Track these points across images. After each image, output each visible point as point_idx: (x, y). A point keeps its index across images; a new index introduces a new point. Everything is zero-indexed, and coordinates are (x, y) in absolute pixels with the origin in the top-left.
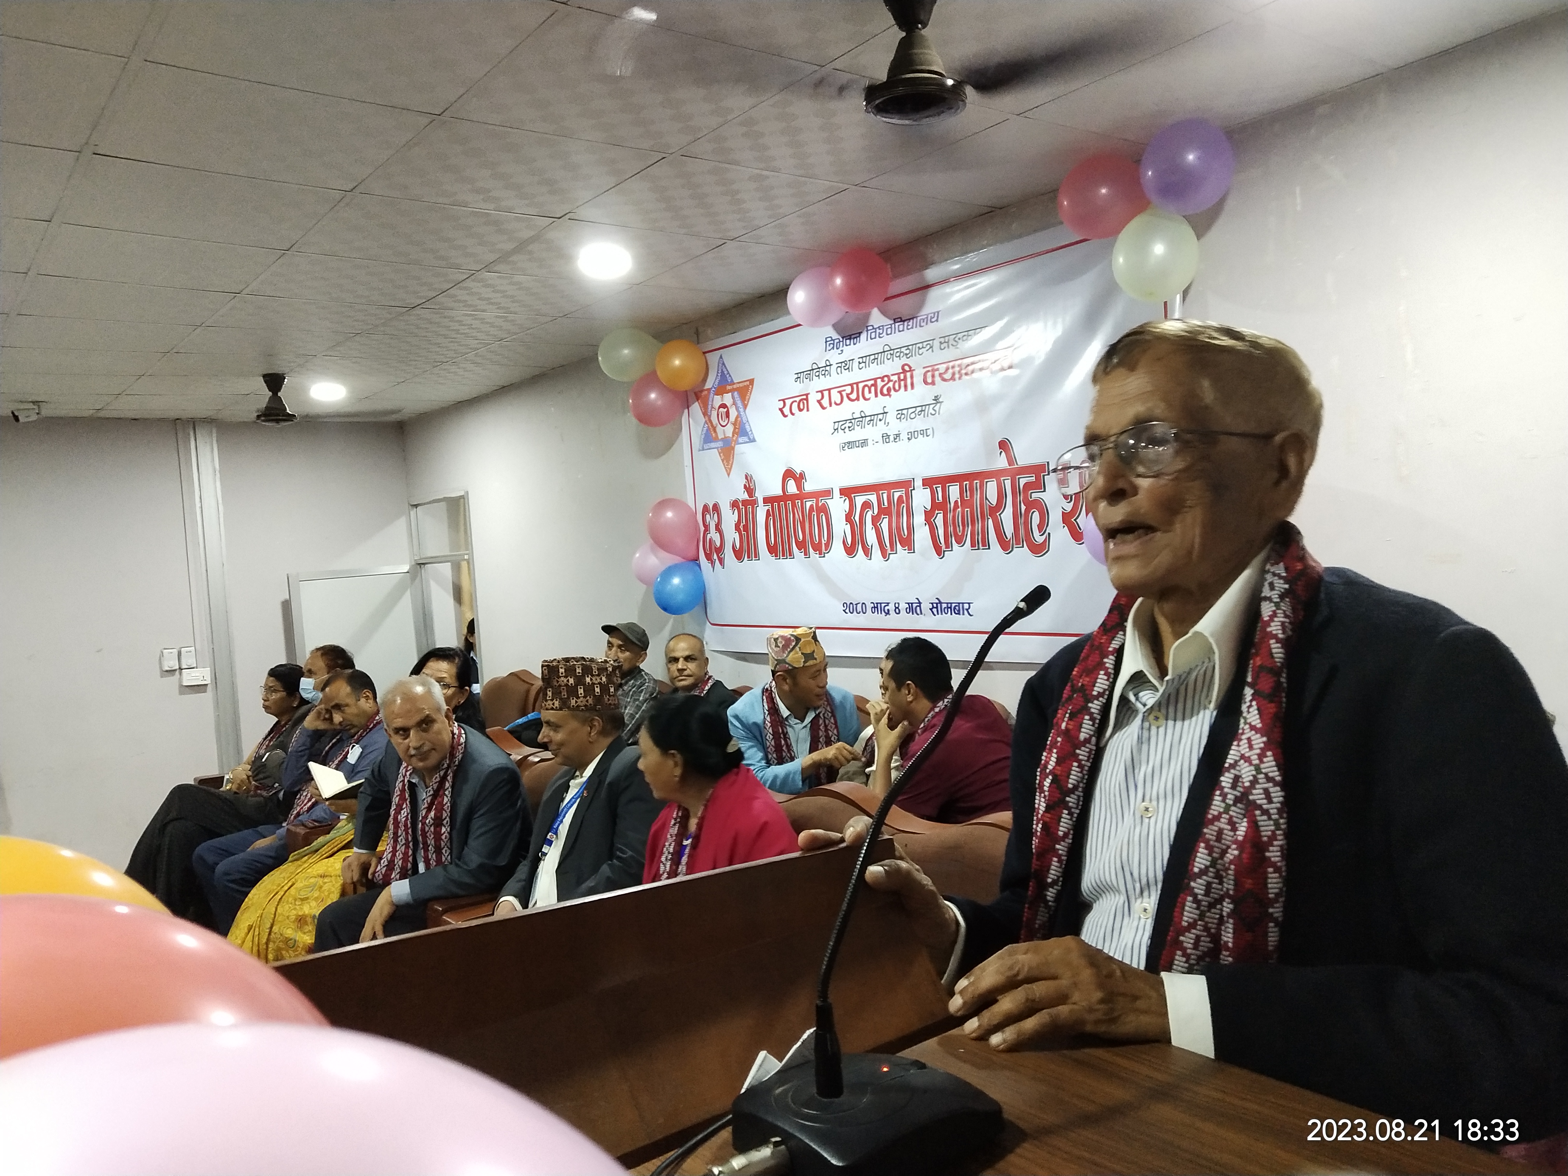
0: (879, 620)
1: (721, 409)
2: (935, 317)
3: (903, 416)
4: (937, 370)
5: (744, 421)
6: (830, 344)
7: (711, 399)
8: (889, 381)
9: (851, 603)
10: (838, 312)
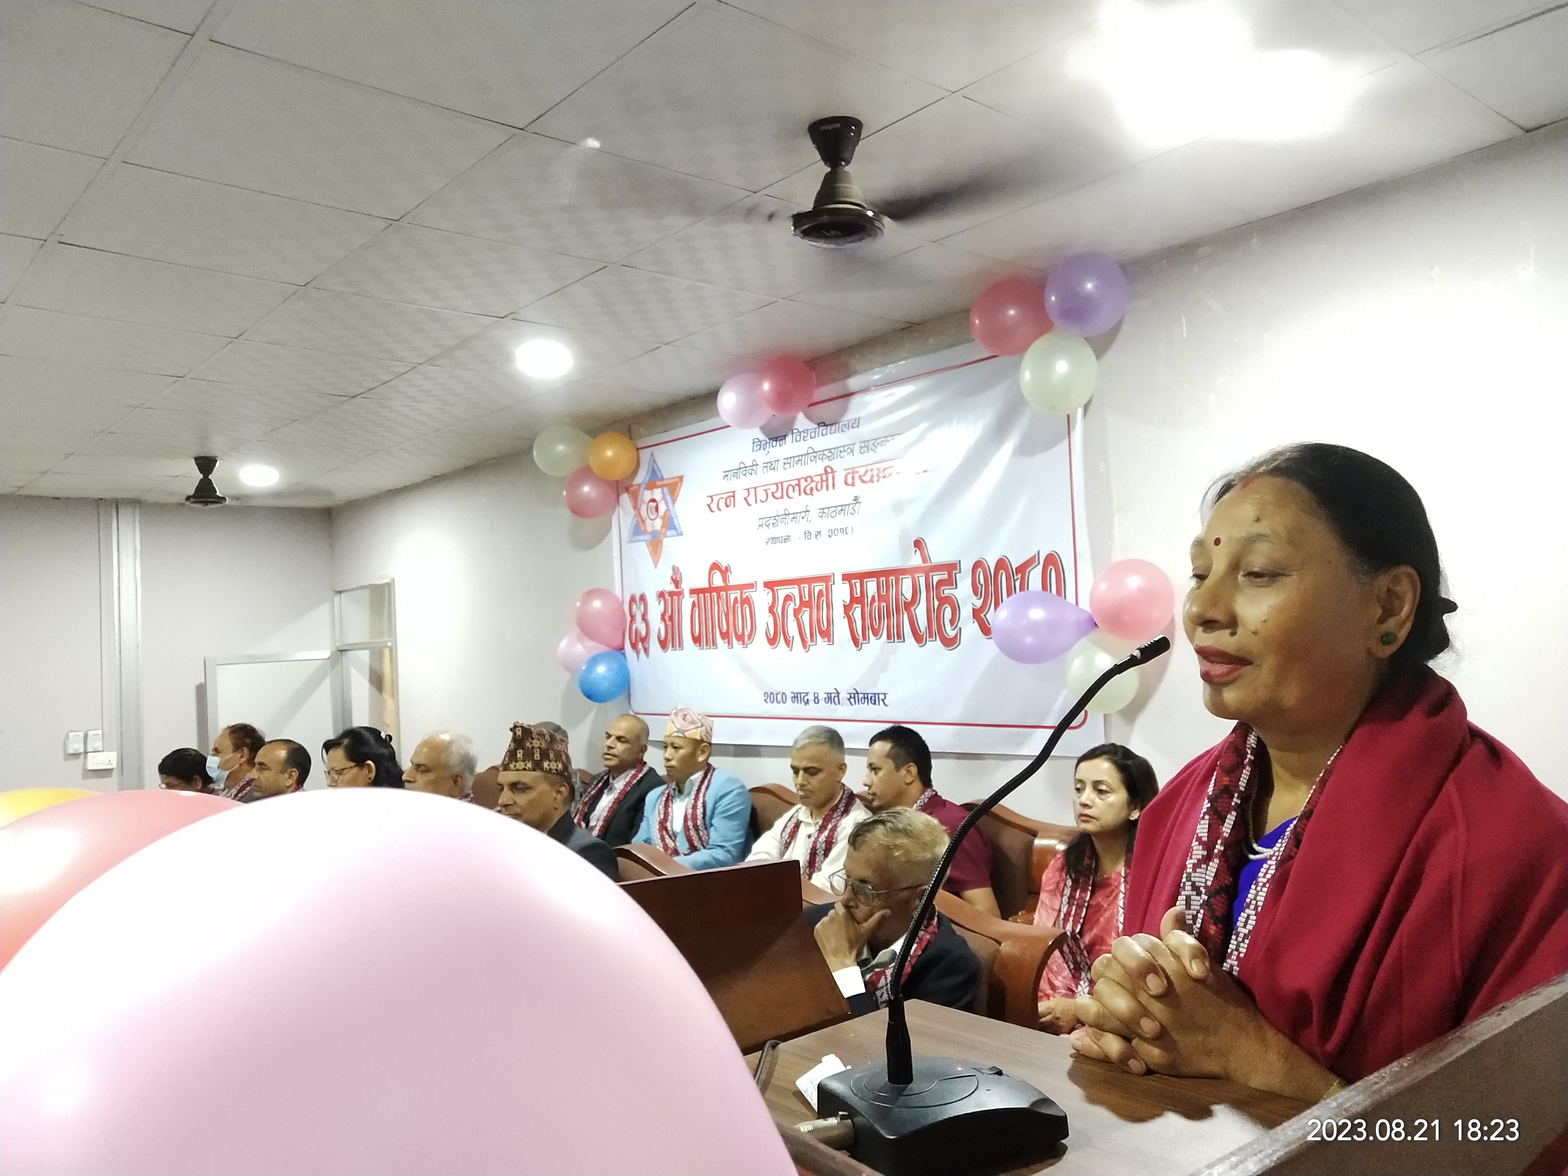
0: (799, 709)
1: (652, 504)
2: (856, 424)
3: (824, 515)
4: (857, 472)
5: (673, 515)
6: (758, 445)
7: (640, 494)
8: (812, 481)
9: (772, 693)
10: (766, 414)
